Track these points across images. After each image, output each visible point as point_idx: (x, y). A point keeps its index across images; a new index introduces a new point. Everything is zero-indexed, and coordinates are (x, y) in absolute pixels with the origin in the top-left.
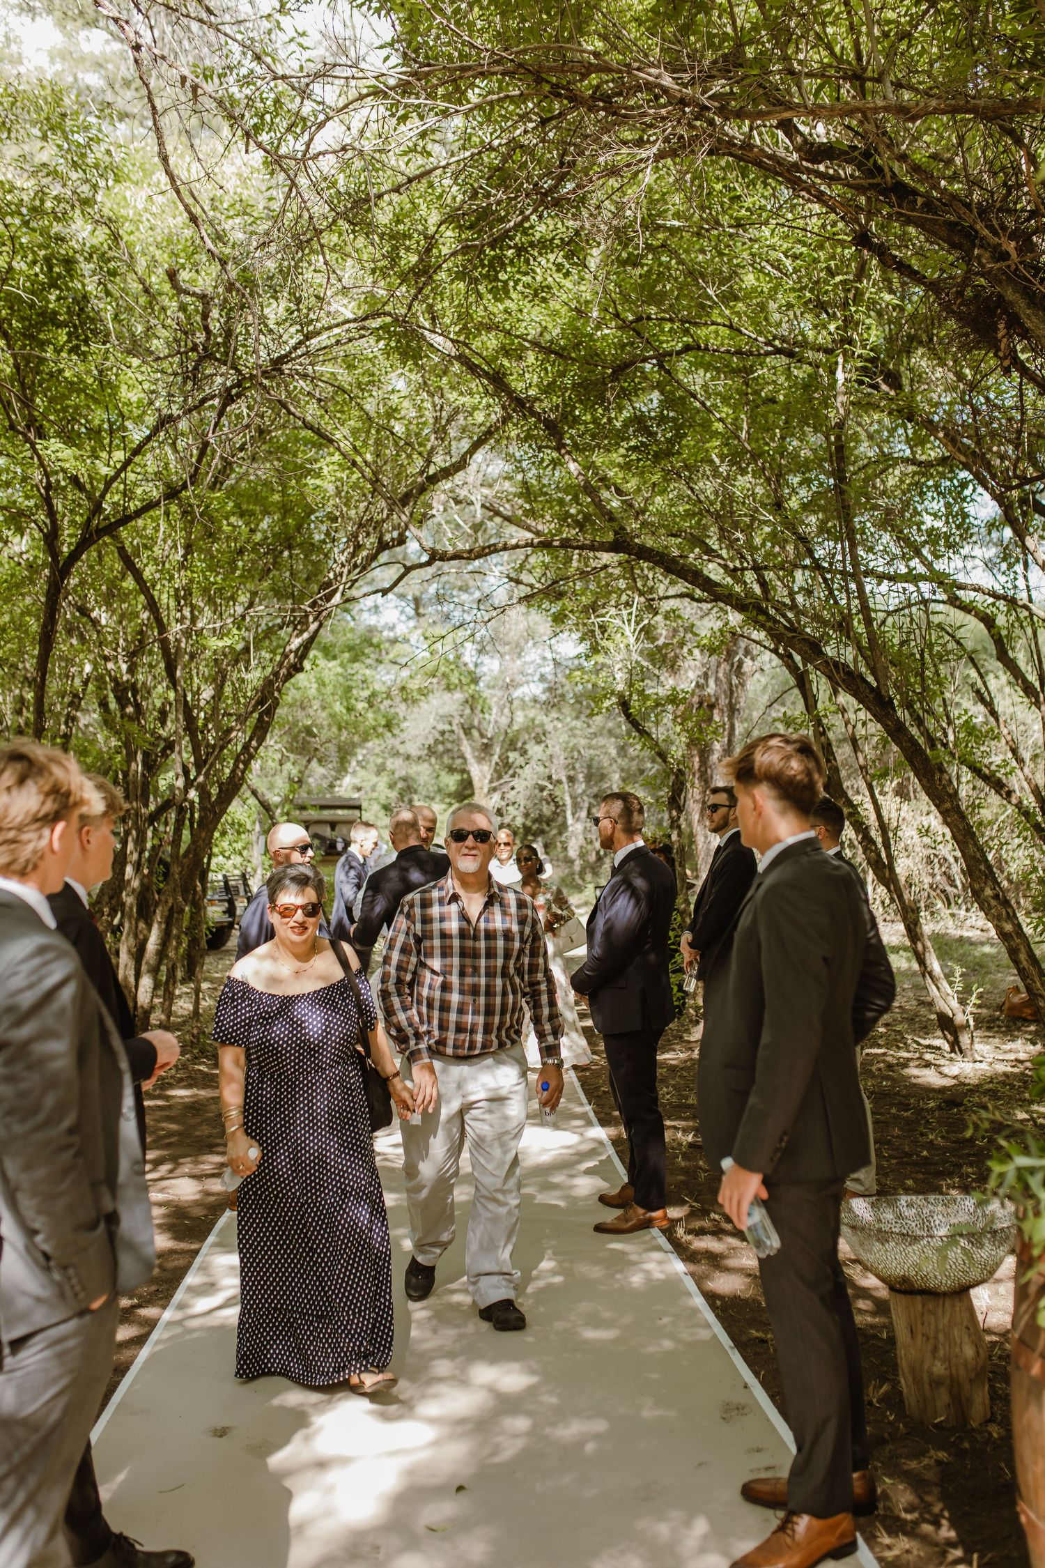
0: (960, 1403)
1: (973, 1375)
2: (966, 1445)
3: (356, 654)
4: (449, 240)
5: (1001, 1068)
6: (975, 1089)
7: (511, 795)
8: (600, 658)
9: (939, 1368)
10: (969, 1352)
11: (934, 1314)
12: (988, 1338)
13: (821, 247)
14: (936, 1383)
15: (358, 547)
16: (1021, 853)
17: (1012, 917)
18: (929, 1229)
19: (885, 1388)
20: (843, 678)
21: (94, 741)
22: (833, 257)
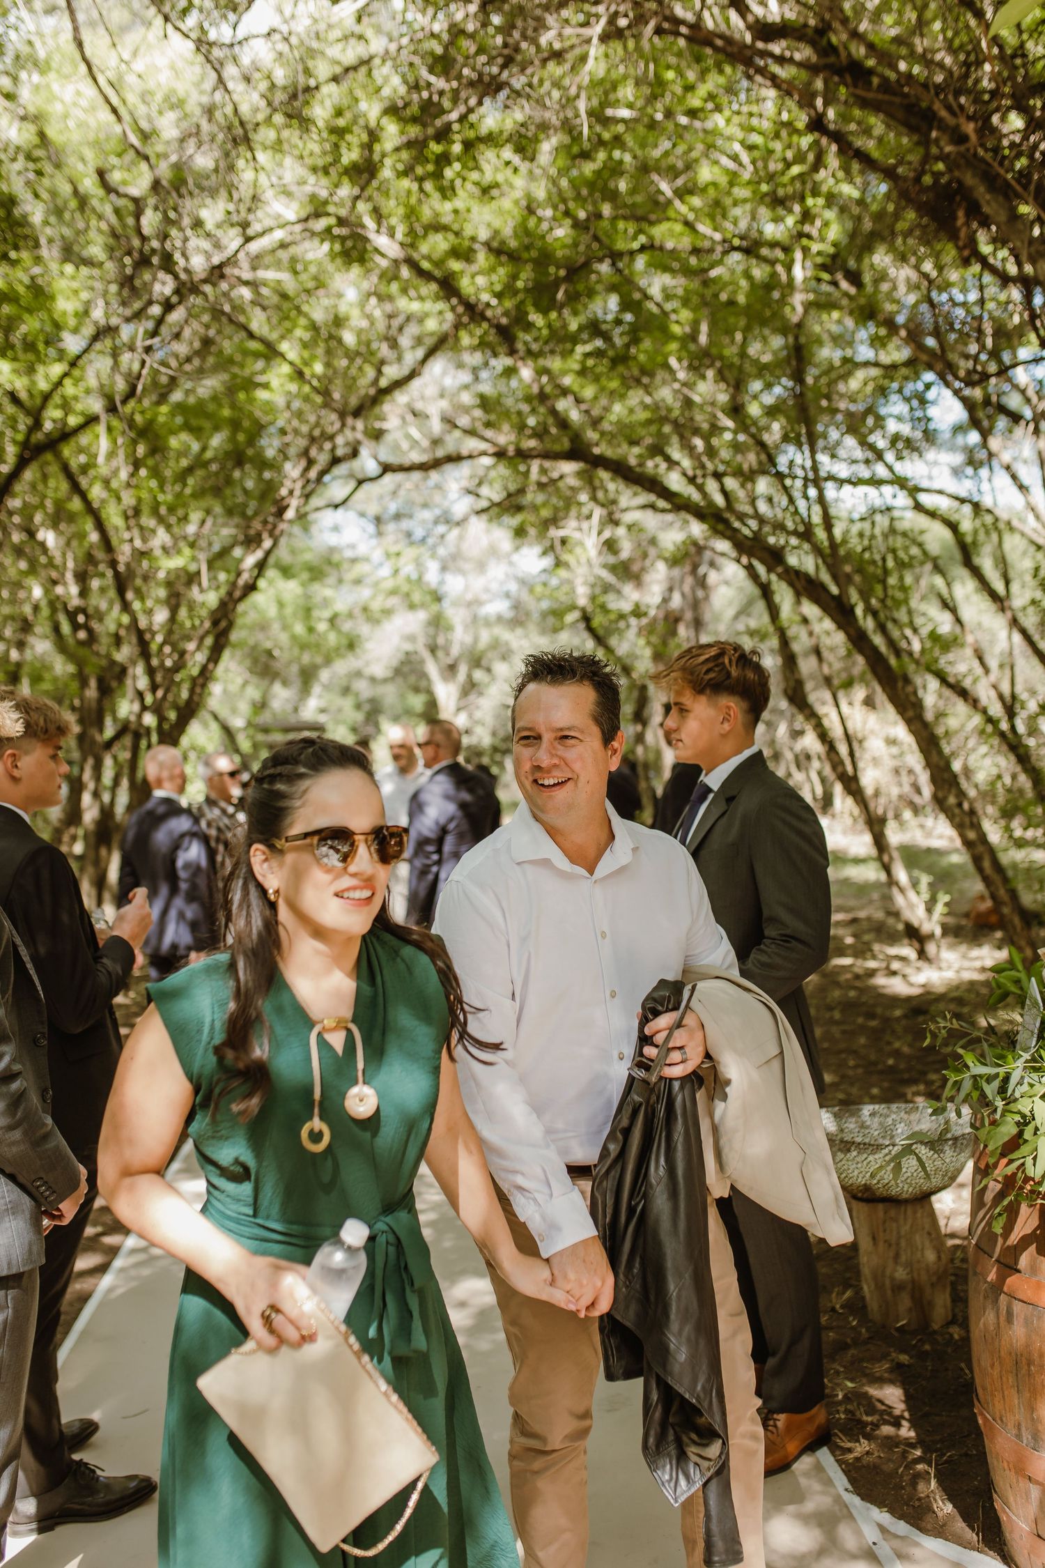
0: (922, 1307)
1: (934, 1279)
2: (927, 1347)
3: (316, 573)
4: (392, 134)
5: (968, 976)
6: (941, 998)
7: (478, 715)
8: (562, 573)
9: (901, 1274)
10: (931, 1256)
11: (896, 1220)
12: (951, 1242)
13: (777, 136)
14: (898, 1288)
15: (311, 463)
16: (988, 762)
17: (977, 827)
18: (892, 1137)
19: (848, 1294)
20: (806, 587)
21: (48, 667)
22: (789, 146)
